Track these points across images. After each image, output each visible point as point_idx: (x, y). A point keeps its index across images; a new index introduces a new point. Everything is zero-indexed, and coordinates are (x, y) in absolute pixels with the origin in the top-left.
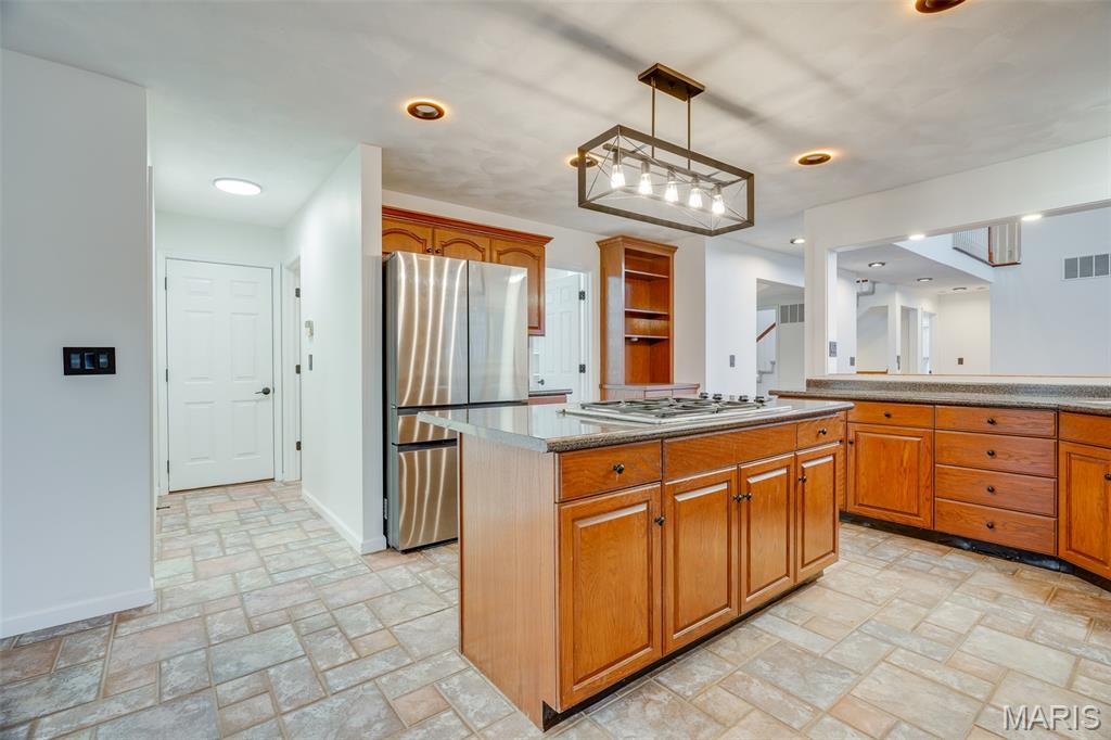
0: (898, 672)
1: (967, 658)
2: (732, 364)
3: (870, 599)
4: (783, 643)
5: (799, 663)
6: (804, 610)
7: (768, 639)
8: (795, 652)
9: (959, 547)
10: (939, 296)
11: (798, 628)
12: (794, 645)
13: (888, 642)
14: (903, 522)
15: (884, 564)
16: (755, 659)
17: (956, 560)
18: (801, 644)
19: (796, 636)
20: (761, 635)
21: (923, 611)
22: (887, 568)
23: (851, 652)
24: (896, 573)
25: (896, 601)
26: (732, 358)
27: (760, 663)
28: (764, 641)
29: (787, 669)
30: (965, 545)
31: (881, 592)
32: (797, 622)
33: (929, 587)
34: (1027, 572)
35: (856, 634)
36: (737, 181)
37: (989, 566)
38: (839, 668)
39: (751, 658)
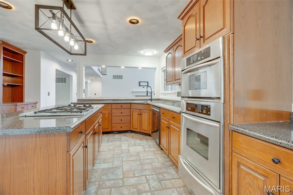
0: (126, 162)
1: (132, 153)
2: (49, 95)
3: (110, 150)
4: (103, 169)
5: (110, 172)
6: (101, 159)
7: (100, 170)
8: (107, 170)
9: (115, 133)
10: (91, 79)
11: (103, 164)
12: (106, 168)
13: (121, 157)
14: (106, 131)
15: (107, 142)
16: (101, 176)
17: (117, 136)
18: (107, 167)
19: (104, 166)
20: (97, 170)
21: (120, 148)
22: (108, 142)
23: (117, 163)
24: (110, 143)
25: (115, 148)
26: (49, 93)
27: (103, 177)
28: (99, 171)
29: (109, 174)
30: (116, 132)
31: (111, 148)
32: (102, 163)
33: (118, 143)
34: (127, 134)
35: (114, 159)
36: (82, 41)
37: (122, 135)
38: (117, 168)
39: (100, 177)
